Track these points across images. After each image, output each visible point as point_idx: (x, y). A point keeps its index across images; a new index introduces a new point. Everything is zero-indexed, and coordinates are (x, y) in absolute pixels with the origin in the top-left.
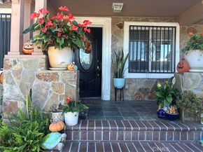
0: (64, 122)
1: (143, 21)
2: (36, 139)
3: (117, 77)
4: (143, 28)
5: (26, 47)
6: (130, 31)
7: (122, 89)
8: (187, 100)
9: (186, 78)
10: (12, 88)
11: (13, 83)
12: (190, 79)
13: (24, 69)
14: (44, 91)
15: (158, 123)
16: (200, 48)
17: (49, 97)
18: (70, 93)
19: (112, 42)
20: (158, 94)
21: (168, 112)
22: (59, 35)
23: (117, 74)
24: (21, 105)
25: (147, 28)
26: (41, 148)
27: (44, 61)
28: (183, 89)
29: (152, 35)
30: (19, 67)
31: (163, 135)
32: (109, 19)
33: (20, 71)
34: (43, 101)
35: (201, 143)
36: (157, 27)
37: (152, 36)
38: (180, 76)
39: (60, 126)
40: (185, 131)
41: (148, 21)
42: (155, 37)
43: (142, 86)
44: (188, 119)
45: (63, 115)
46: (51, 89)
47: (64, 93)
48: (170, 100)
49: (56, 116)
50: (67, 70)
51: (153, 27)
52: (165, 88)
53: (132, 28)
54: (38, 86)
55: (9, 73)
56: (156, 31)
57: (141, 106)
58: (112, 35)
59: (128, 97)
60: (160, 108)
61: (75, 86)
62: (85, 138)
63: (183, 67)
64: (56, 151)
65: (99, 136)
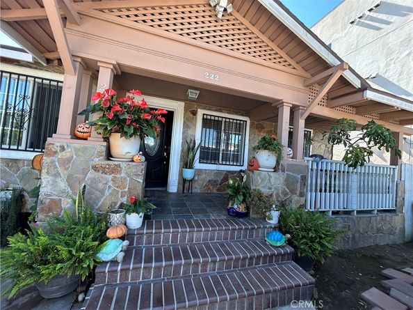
0: (125, 224)
1: (216, 111)
2: (88, 250)
3: (186, 168)
4: (216, 118)
5: (80, 129)
6: (203, 119)
7: (191, 181)
8: (256, 199)
9: (256, 176)
10: (54, 182)
11: (57, 175)
12: (258, 178)
13: (75, 157)
14: (100, 186)
15: (229, 221)
16: (268, 149)
17: (107, 193)
18: (135, 189)
19: (184, 128)
20: (229, 191)
21: (238, 210)
22: (128, 122)
23: (187, 164)
24: (66, 204)
25: (220, 119)
26: (95, 261)
27: (104, 149)
28: (253, 187)
29: (225, 126)
30: (68, 155)
31: (232, 234)
32: (182, 104)
33: (69, 160)
34: (99, 199)
35: (266, 241)
36: (230, 119)
37: (225, 128)
38: (251, 174)
39: (121, 231)
40: (252, 229)
41: (222, 112)
42: (227, 127)
43: (212, 177)
44: (255, 216)
45: (124, 216)
46: (110, 184)
47: (127, 190)
48: (241, 198)
49: (115, 218)
50: (133, 161)
51: (226, 118)
52: (236, 184)
53: (205, 117)
54: (93, 180)
55: (53, 162)
56: (229, 123)
57: (211, 201)
58: (184, 121)
59: (197, 189)
60: (230, 206)
61: (142, 181)
62: (150, 243)
63: (253, 165)
64: (114, 262)
65: (166, 240)
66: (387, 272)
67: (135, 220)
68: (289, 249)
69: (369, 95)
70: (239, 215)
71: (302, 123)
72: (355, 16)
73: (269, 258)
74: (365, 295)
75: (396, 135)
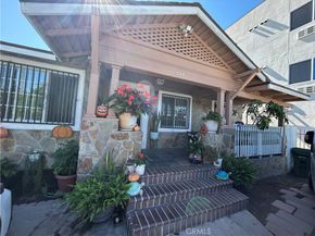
3: (153, 132)
7: (156, 140)
9: (207, 137)
10: (88, 146)
11: (89, 142)
13: (100, 130)
14: (116, 148)
17: (120, 152)
28: (205, 144)
29: (177, 102)
30: (96, 128)
33: (96, 131)
34: (115, 157)
36: (180, 97)
47: (132, 149)
50: (134, 131)
53: (164, 96)
54: (111, 144)
55: (86, 133)
59: (160, 146)
60: (191, 156)
63: (204, 130)
64: (138, 196)
65: (160, 181)
66: (282, 191)
67: (141, 169)
68: (231, 181)
69: (271, 87)
70: (198, 162)
71: (231, 102)
72: (252, 26)
73: (221, 188)
74: (274, 204)
75: (282, 107)
